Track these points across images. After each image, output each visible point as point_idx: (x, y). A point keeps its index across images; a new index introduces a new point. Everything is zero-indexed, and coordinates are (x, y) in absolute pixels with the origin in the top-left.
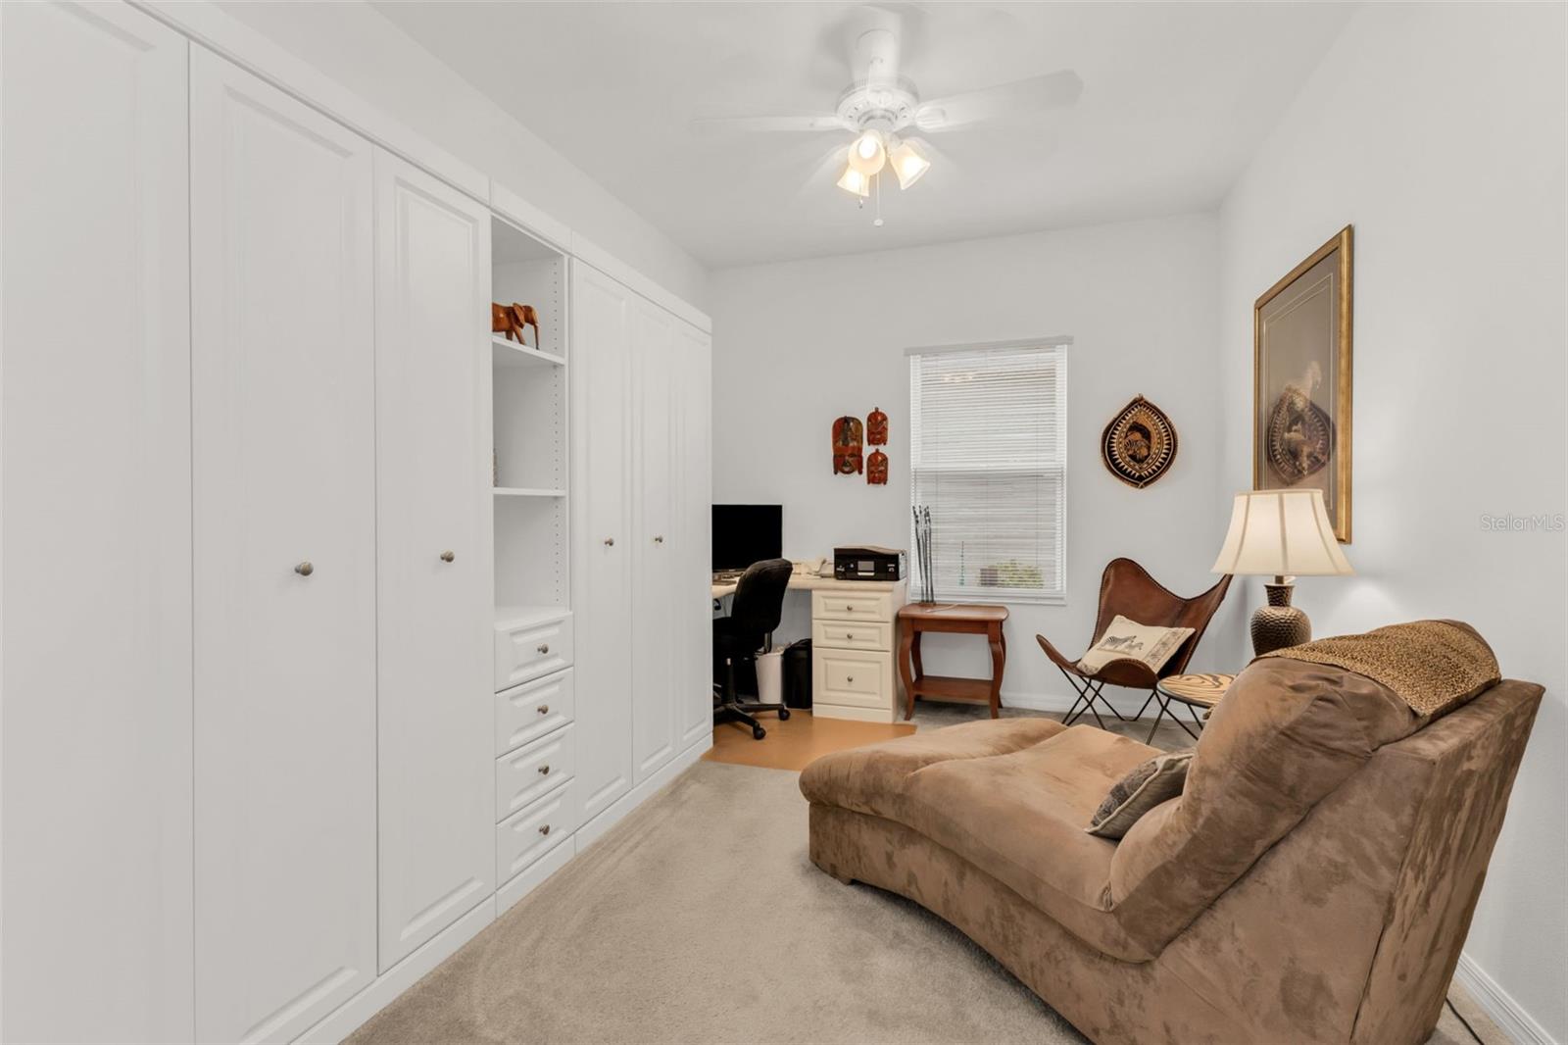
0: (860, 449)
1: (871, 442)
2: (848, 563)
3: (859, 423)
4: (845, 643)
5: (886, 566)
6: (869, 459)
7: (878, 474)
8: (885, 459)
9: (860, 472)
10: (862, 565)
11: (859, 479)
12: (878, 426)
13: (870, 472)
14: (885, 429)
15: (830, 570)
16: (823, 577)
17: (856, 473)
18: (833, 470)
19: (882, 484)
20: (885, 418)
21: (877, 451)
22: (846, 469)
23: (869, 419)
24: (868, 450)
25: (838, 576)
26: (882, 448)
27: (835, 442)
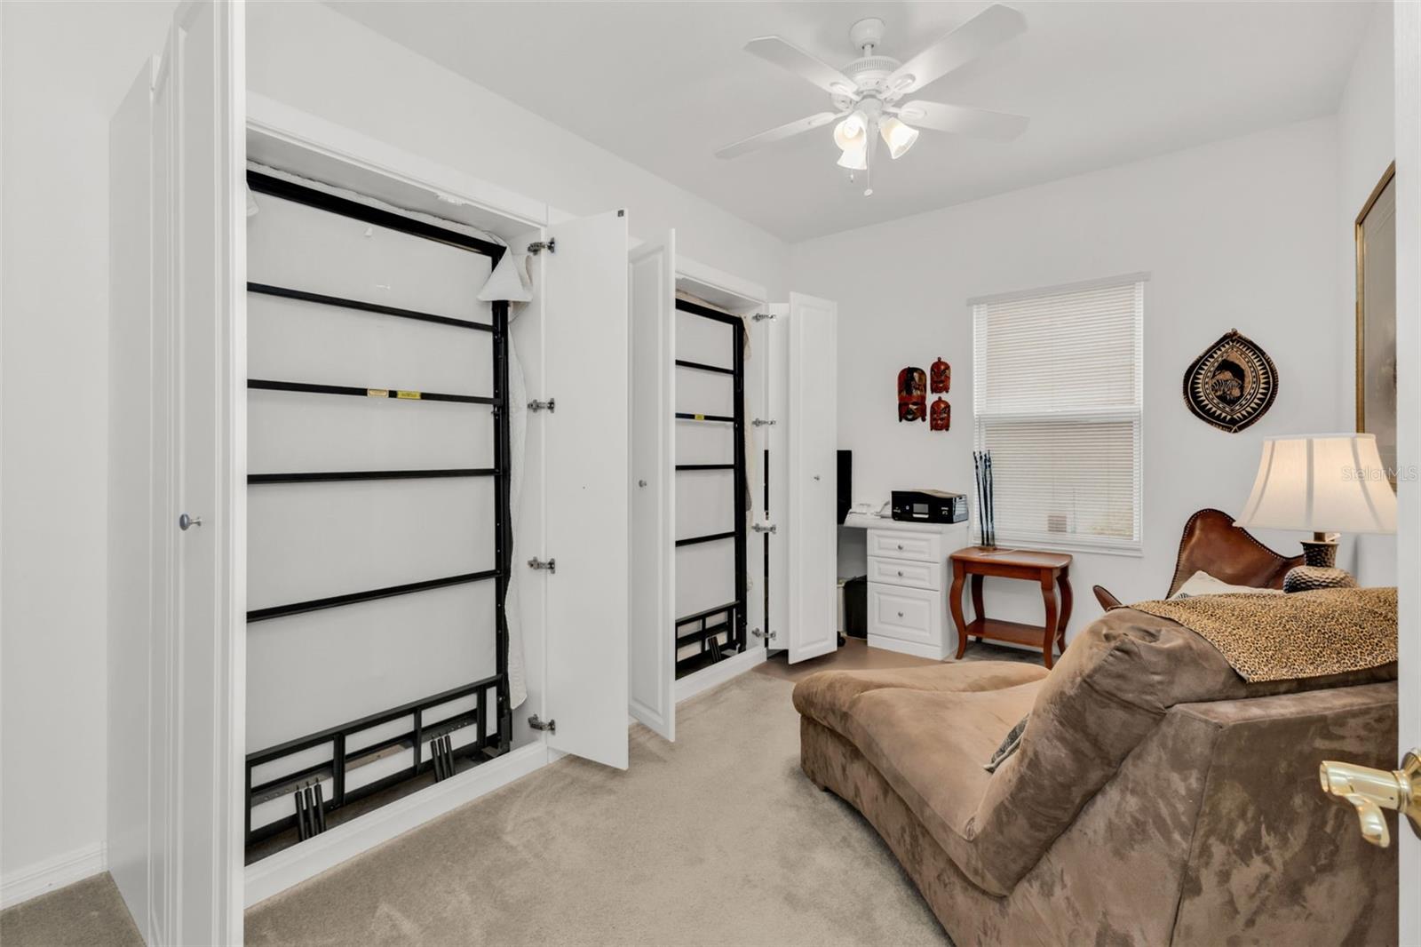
0: (923, 398)
1: (933, 391)
2: (905, 505)
3: (922, 373)
4: (896, 580)
5: (940, 509)
6: (932, 407)
7: (941, 420)
8: (948, 406)
9: (924, 420)
10: (917, 507)
11: (922, 426)
12: (941, 374)
13: (932, 419)
14: (948, 378)
15: (888, 511)
16: (883, 517)
17: (920, 419)
18: (898, 418)
19: (944, 431)
20: (947, 367)
21: (940, 398)
22: (910, 417)
23: (932, 369)
24: (931, 398)
25: (896, 517)
26: (944, 396)
27: (900, 392)
